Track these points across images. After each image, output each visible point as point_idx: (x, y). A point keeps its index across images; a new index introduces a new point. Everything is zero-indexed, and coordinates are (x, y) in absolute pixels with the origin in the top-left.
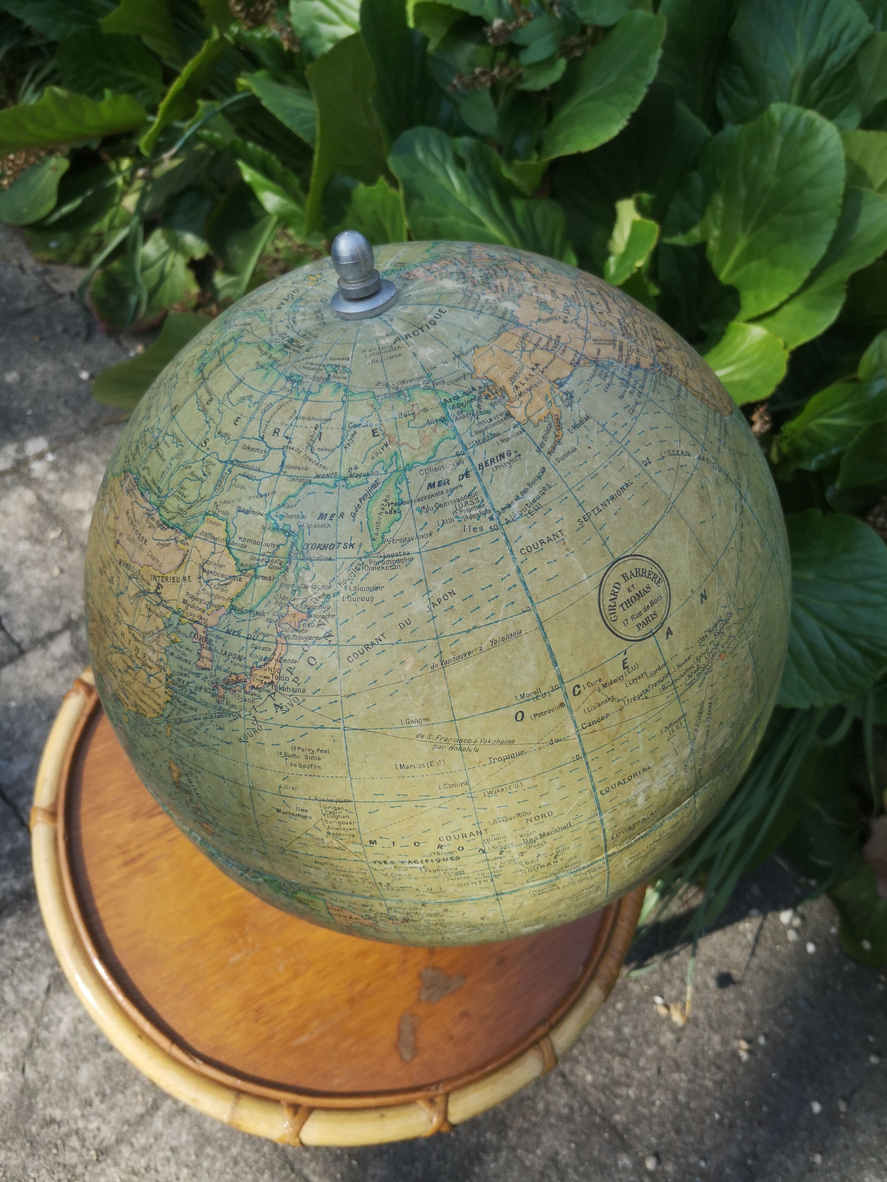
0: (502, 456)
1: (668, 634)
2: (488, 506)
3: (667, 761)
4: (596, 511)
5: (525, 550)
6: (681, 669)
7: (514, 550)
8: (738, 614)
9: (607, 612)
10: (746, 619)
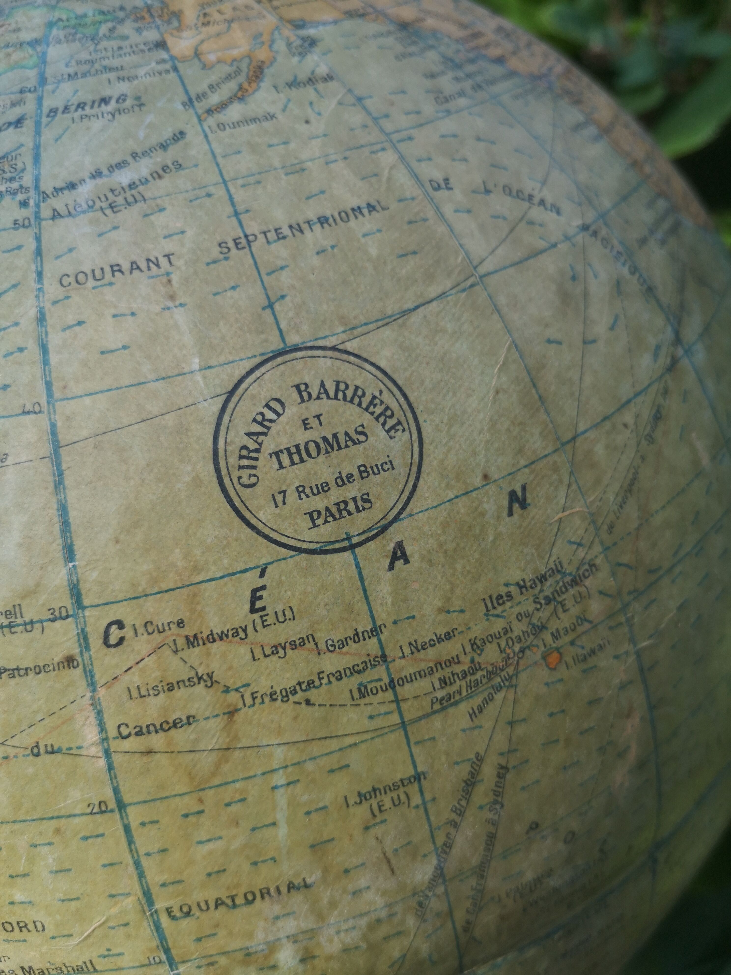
0: (105, 101)
1: (394, 558)
2: (28, 180)
3: (363, 882)
4: (272, 236)
5: (72, 279)
6: (422, 655)
7: (47, 274)
8: (614, 574)
9: (233, 460)
10: (637, 593)
